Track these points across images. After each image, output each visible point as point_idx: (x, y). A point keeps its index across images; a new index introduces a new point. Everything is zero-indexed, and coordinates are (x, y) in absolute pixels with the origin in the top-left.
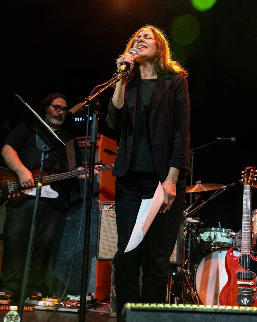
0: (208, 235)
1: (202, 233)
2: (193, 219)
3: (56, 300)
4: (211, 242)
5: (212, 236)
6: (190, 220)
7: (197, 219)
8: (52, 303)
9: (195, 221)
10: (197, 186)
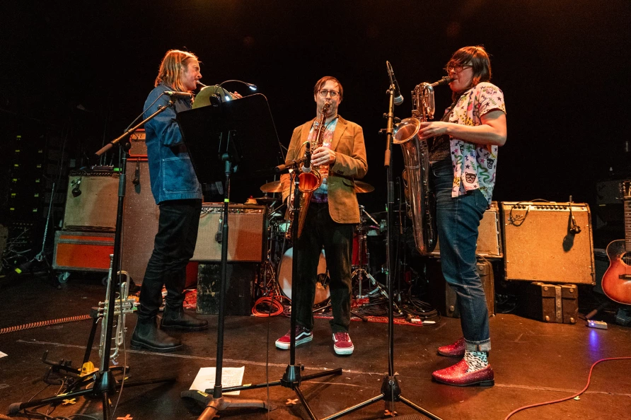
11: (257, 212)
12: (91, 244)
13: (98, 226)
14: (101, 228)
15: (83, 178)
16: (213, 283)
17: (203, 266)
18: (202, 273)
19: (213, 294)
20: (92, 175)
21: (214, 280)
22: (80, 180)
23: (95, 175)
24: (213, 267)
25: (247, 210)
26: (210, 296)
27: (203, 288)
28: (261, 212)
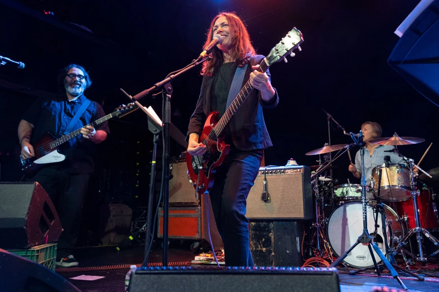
0: (341, 191)
1: (336, 190)
2: (325, 178)
3: (209, 255)
4: (345, 197)
5: (345, 191)
6: (322, 178)
7: (329, 178)
8: (205, 257)
9: (327, 179)
10: (325, 148)
11: (297, 171)
12: (180, 216)
13: (186, 201)
14: (187, 203)
15: (174, 164)
16: (264, 240)
17: (253, 224)
18: (253, 230)
19: (264, 249)
20: (179, 162)
21: (264, 236)
22: (172, 166)
23: (182, 162)
24: (262, 224)
25: (287, 171)
26: (261, 251)
27: (255, 244)
28: (300, 172)
